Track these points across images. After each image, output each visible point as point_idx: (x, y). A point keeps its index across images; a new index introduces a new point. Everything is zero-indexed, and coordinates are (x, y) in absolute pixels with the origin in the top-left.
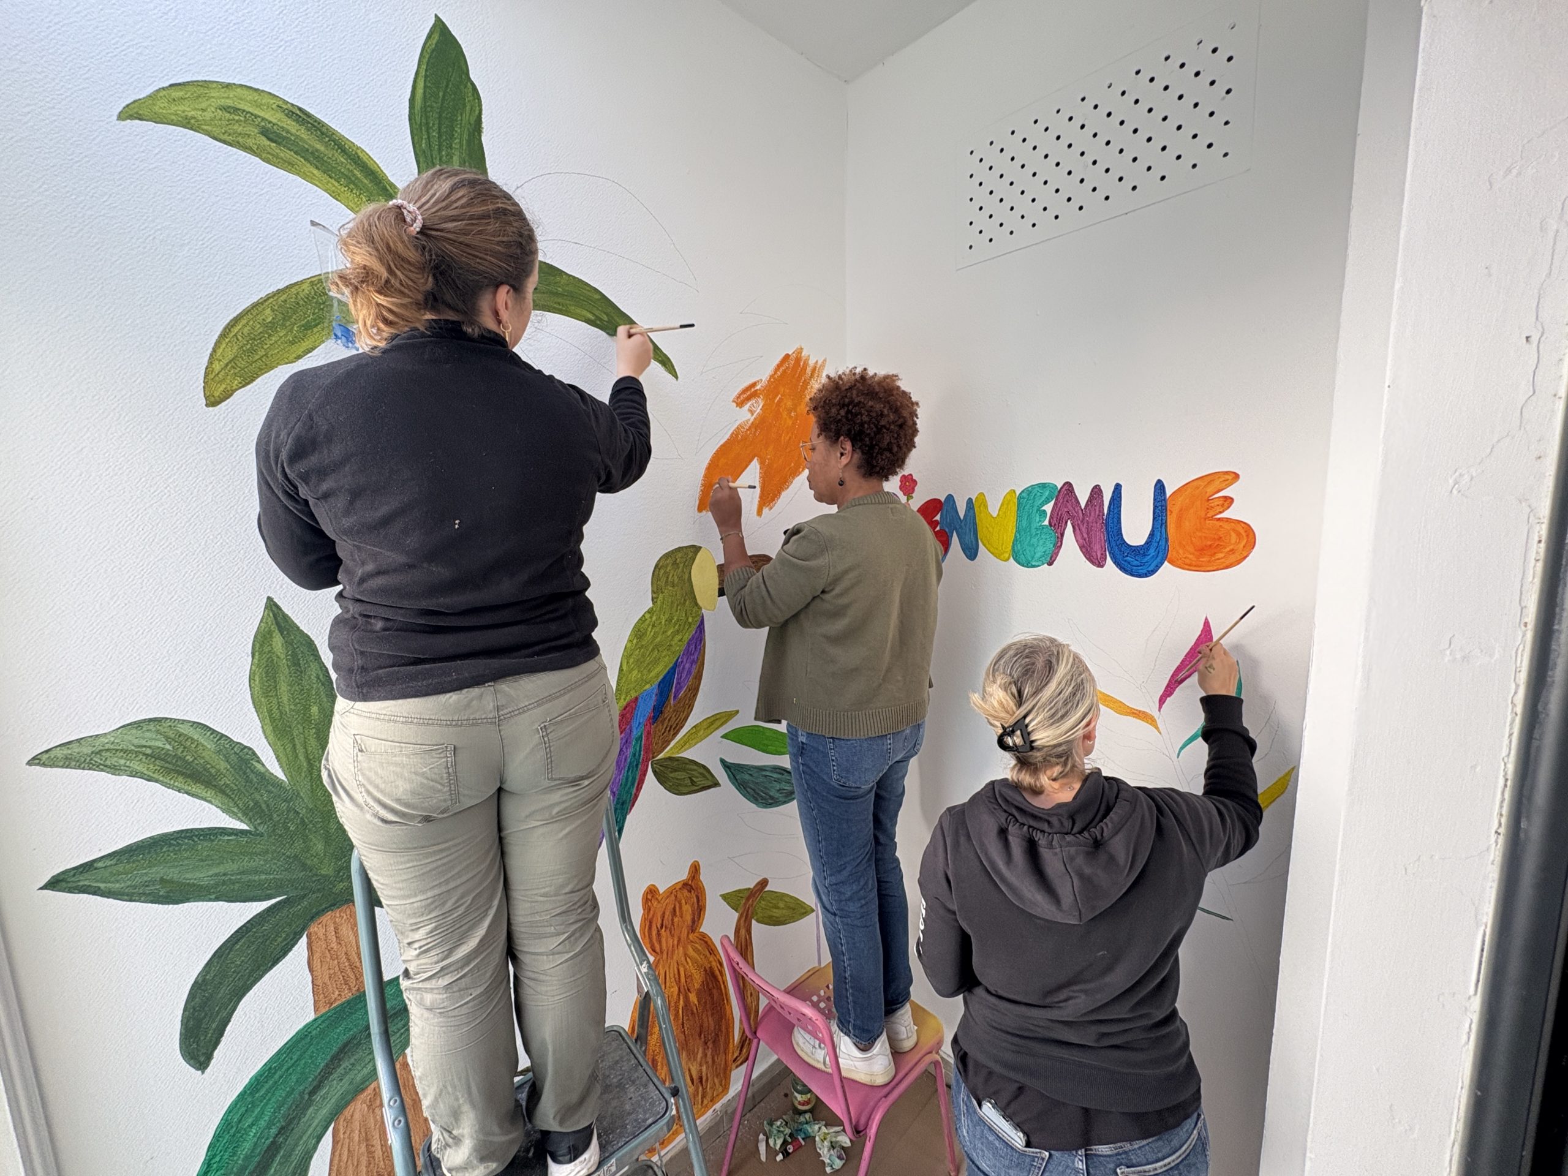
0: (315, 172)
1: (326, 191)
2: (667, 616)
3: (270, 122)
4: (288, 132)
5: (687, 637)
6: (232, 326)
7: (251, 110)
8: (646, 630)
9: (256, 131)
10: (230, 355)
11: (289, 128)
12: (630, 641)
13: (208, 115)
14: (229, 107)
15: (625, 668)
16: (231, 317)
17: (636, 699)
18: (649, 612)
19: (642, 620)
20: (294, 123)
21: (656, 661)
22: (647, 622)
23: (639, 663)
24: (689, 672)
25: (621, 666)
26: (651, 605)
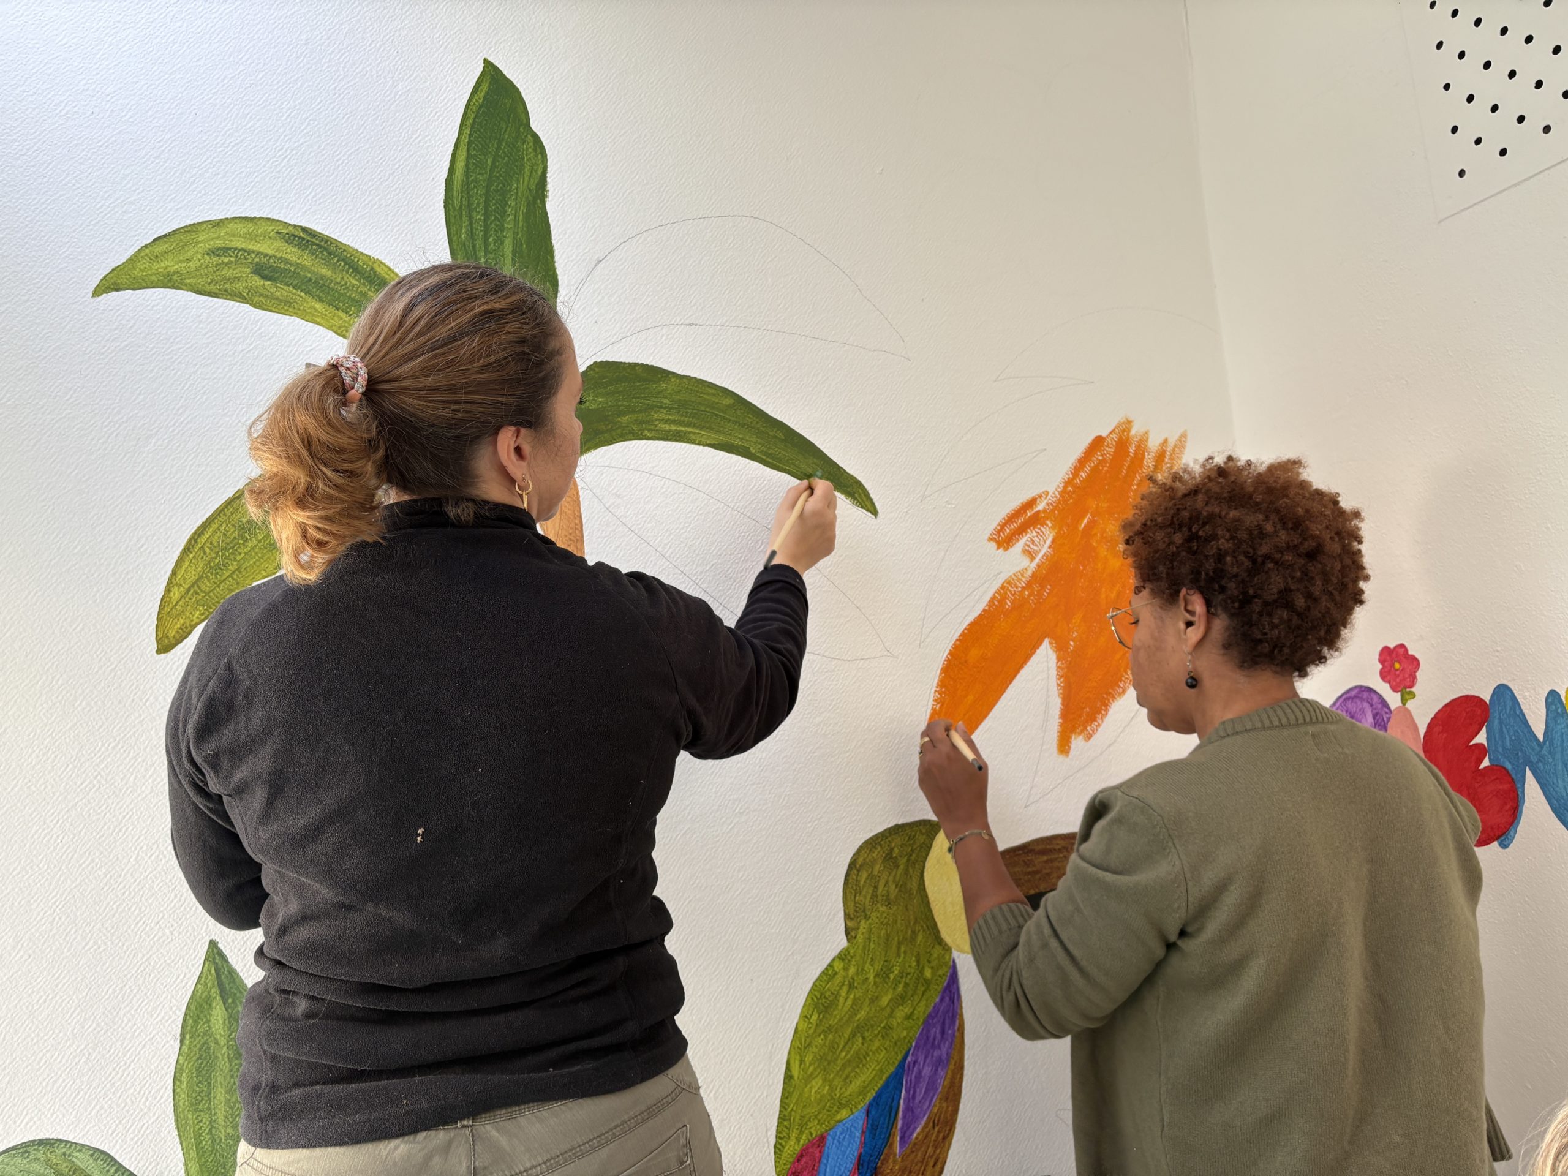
0: (318, 306)
1: (330, 328)
2: (878, 966)
3: (266, 255)
4: (287, 262)
5: (923, 1009)
6: (199, 536)
7: (243, 246)
8: (837, 996)
9: (248, 270)
10: (192, 577)
11: (288, 257)
12: (804, 1017)
13: (193, 265)
14: (218, 249)
15: (795, 1072)
16: (199, 523)
17: (822, 1139)
18: (842, 956)
19: (828, 974)
20: (295, 250)
21: (859, 1060)
22: (838, 979)
23: (825, 1062)
24: (932, 1087)
25: (788, 1068)
26: (842, 942)
